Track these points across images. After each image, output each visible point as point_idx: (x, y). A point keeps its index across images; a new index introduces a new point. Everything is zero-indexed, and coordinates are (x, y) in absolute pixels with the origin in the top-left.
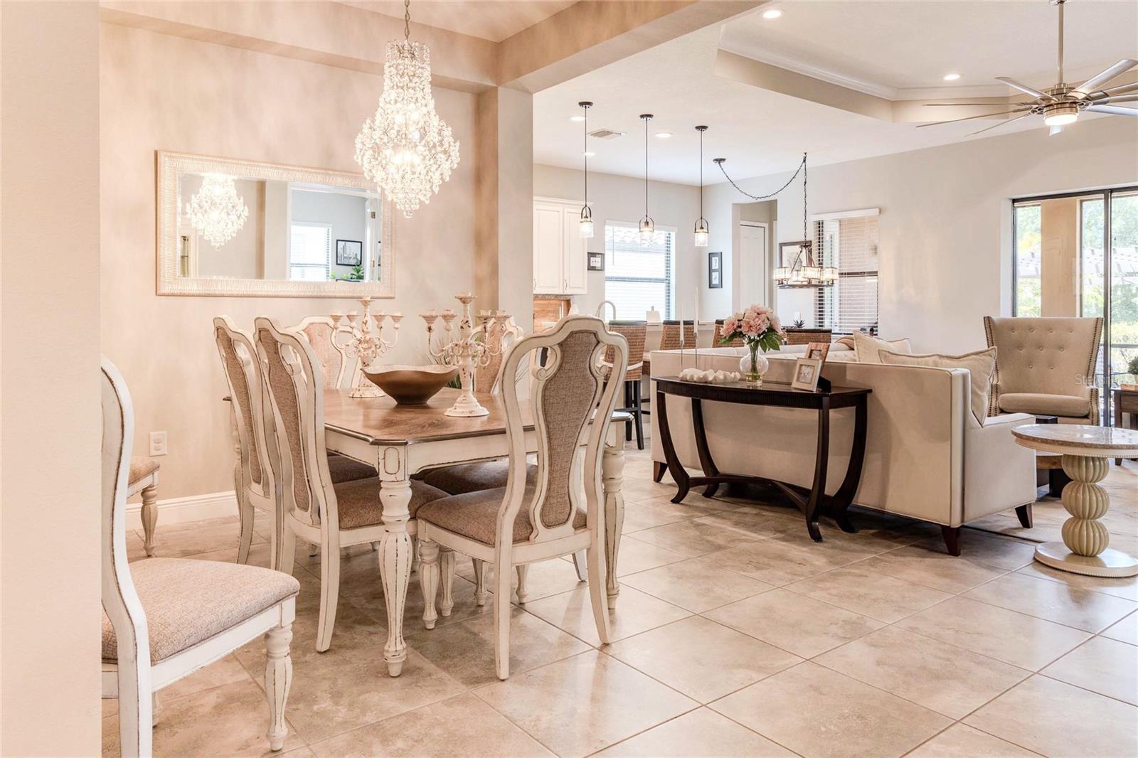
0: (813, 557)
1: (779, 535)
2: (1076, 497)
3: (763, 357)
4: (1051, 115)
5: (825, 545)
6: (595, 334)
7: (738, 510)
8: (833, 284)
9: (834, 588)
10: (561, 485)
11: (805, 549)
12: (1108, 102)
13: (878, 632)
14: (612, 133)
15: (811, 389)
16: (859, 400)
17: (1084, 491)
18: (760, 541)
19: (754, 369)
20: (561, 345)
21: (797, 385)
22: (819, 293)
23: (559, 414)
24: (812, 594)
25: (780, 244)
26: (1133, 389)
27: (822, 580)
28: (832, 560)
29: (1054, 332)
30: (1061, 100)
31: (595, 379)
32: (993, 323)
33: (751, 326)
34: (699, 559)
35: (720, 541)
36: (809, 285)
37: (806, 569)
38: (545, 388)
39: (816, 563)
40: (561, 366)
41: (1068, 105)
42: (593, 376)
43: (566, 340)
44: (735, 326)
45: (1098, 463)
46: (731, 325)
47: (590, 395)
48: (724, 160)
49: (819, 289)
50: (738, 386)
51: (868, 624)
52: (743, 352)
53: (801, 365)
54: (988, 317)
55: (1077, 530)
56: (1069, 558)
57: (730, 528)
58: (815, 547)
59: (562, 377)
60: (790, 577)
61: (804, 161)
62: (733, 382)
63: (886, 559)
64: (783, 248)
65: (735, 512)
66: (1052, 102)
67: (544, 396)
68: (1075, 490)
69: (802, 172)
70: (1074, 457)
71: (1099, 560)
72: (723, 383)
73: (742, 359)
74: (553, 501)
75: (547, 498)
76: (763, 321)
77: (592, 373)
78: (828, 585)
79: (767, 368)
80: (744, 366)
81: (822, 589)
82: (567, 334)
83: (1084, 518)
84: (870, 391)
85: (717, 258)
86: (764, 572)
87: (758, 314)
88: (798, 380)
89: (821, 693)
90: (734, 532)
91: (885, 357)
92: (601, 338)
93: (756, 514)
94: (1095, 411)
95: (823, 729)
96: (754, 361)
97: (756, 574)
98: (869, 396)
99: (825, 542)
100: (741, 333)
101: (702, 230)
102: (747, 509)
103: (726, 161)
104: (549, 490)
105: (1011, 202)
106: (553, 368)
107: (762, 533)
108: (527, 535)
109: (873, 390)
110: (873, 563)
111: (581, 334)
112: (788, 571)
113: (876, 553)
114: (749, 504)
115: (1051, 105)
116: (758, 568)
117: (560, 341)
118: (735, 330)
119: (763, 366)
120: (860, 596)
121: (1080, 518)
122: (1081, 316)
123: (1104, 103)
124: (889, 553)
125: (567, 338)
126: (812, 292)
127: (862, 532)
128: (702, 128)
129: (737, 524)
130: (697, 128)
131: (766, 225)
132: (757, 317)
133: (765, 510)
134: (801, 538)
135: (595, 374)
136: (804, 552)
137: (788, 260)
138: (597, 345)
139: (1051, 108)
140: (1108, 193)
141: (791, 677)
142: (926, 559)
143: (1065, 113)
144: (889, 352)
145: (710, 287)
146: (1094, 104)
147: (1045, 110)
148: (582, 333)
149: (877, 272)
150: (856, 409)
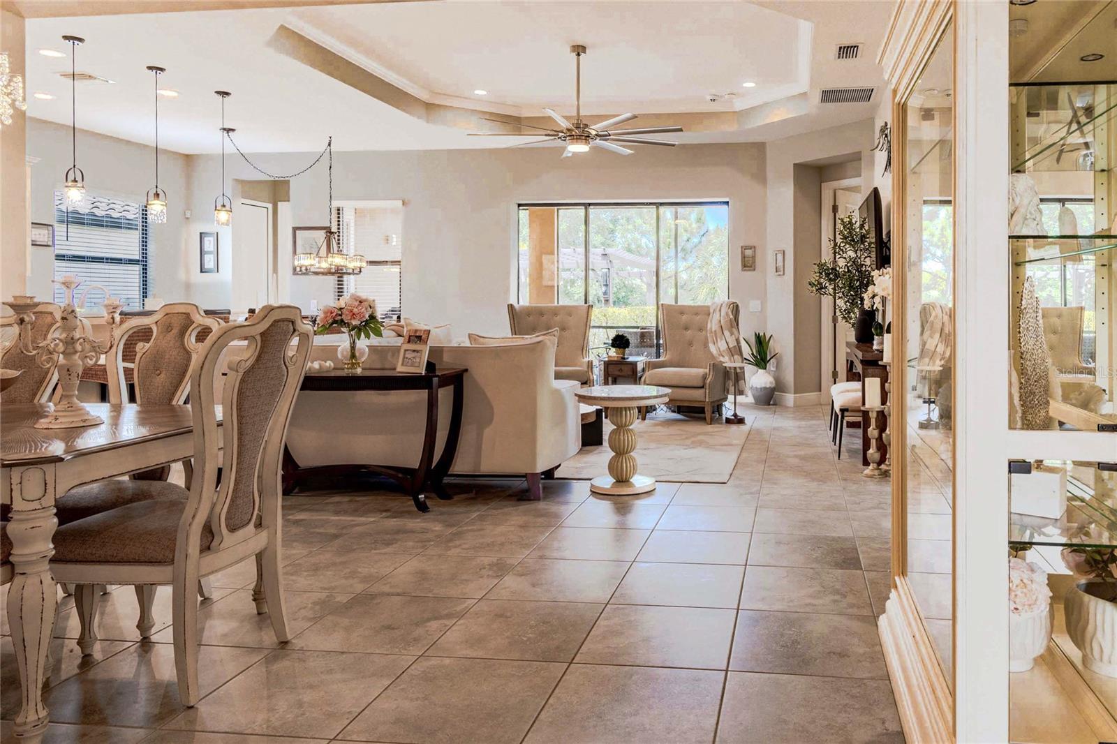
0: (431, 525)
1: (384, 514)
2: (619, 438)
3: (363, 343)
4: (572, 144)
5: (434, 513)
6: (293, 323)
7: (327, 501)
8: (360, 272)
9: (464, 543)
10: (247, 484)
11: (418, 520)
12: (608, 139)
13: (520, 565)
14: (95, 78)
15: (420, 372)
16: (457, 380)
17: (624, 435)
18: (371, 522)
19: (353, 356)
20: (262, 334)
21: (401, 369)
22: (338, 281)
23: (253, 407)
24: (450, 553)
25: (293, 228)
26: (616, 359)
27: (451, 540)
28: (447, 523)
29: (545, 317)
30: (579, 132)
31: (287, 368)
32: (515, 310)
33: (354, 314)
34: (322, 549)
35: (333, 531)
36: (329, 273)
37: (429, 536)
38: (243, 381)
39: (437, 528)
40: (259, 357)
41: (584, 138)
42: (286, 366)
43: (268, 329)
44: (334, 314)
45: (628, 412)
46: (329, 314)
47: (281, 386)
48: (233, 130)
49: (339, 277)
50: (333, 374)
51: (508, 563)
52: (341, 341)
53: (406, 350)
54: (511, 305)
55: (619, 464)
56: (614, 485)
57: (333, 518)
58: (425, 517)
59: (260, 368)
60: (420, 544)
61: (329, 145)
62: (327, 372)
63: (490, 513)
64: (297, 232)
65: (327, 503)
66: (574, 133)
67: (240, 390)
68: (618, 434)
69: (327, 155)
70: (617, 408)
71: (631, 482)
72: (317, 373)
73: (340, 348)
74: (239, 501)
75: (232, 501)
76: (366, 309)
77: (284, 363)
78: (457, 543)
79: (367, 355)
80: (342, 354)
81: (455, 547)
82: (270, 324)
83: (623, 454)
84: (466, 370)
85: (211, 239)
86: (394, 546)
87: (360, 302)
88: (402, 365)
89: (507, 617)
90: (340, 520)
91: (475, 340)
92: (297, 327)
93: (350, 501)
94: (591, 378)
95: (525, 639)
96: (353, 348)
97: (389, 549)
98: (465, 376)
99: (432, 511)
100: (342, 321)
101: (224, 209)
102: (337, 499)
103: (236, 132)
104: (235, 490)
105: (517, 207)
106: (252, 357)
107: (369, 515)
108: (208, 544)
109: (468, 368)
110: (482, 518)
111: (282, 323)
112: (416, 540)
113: (479, 511)
114: (336, 493)
115: (573, 135)
116: (388, 544)
117: (261, 331)
118: (334, 318)
119: (362, 354)
120: (488, 545)
121: (621, 454)
122: (558, 303)
123: (606, 140)
124: (488, 509)
125: (270, 326)
126: (332, 280)
127: (456, 498)
128: (224, 94)
129: (337, 513)
130: (218, 93)
131: (270, 206)
132: (359, 305)
133: (356, 496)
134: (409, 512)
135: (287, 363)
136: (418, 522)
137: (303, 245)
138: (293, 333)
139: (572, 137)
140: (587, 205)
141: (476, 614)
142: (520, 507)
143: (581, 143)
144: (478, 336)
145: (201, 272)
146: (600, 140)
147: (568, 138)
148: (283, 321)
149: (400, 262)
150: (455, 388)
